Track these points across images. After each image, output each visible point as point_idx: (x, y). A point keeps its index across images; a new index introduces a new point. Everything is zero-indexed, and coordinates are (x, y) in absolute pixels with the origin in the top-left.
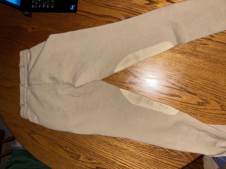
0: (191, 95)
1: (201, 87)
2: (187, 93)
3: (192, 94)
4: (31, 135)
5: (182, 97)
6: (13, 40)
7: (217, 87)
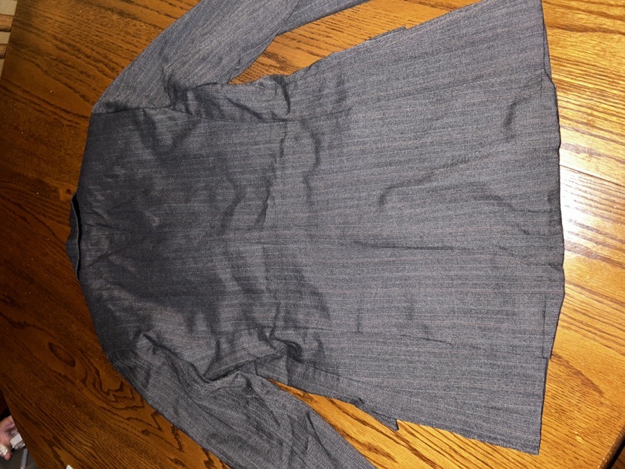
0: (421, 462)
1: (450, 447)
2: (409, 453)
3: (424, 460)
4: (54, 448)
5: (396, 460)
6: (28, 212)
7: (495, 462)
